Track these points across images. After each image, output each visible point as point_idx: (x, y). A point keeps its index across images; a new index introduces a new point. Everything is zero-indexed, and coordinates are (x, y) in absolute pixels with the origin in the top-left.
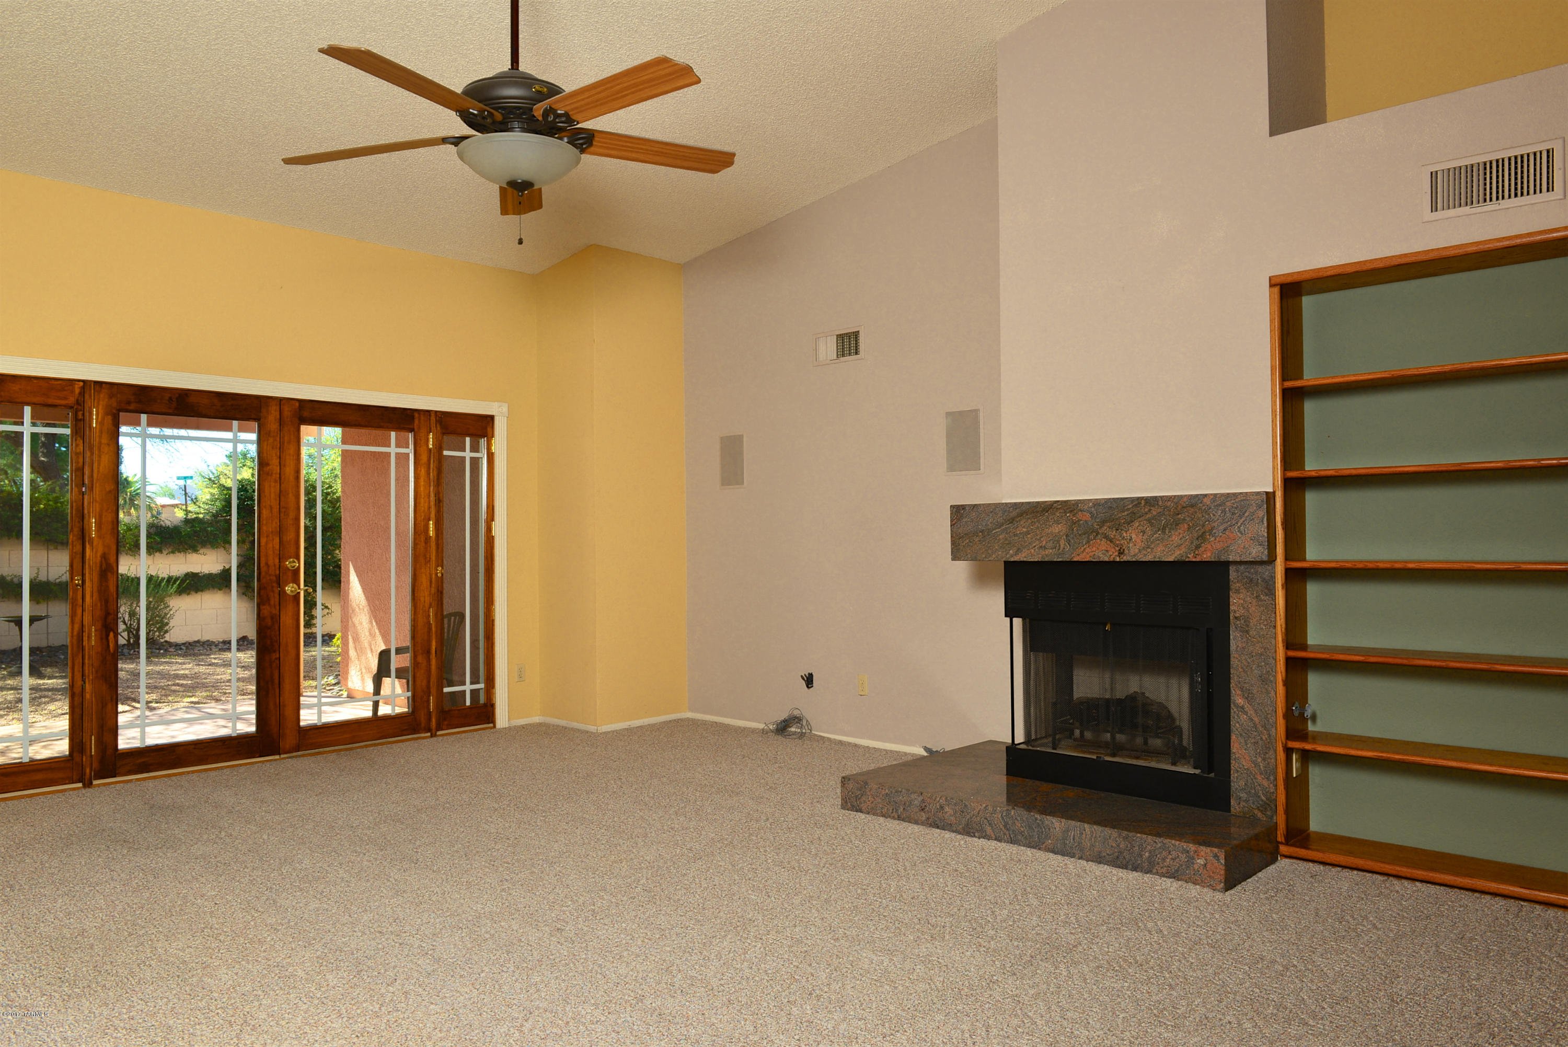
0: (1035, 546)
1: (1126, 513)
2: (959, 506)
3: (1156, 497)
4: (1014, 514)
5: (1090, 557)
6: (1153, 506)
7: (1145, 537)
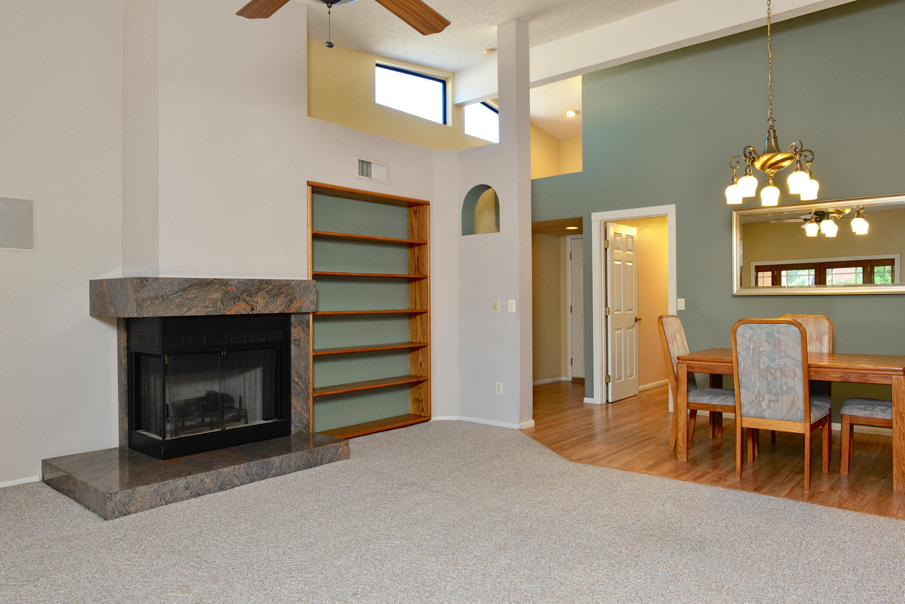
0: (201, 306)
1: (255, 287)
2: (143, 278)
4: (187, 285)
5: (236, 312)
6: (269, 284)
7: (265, 301)
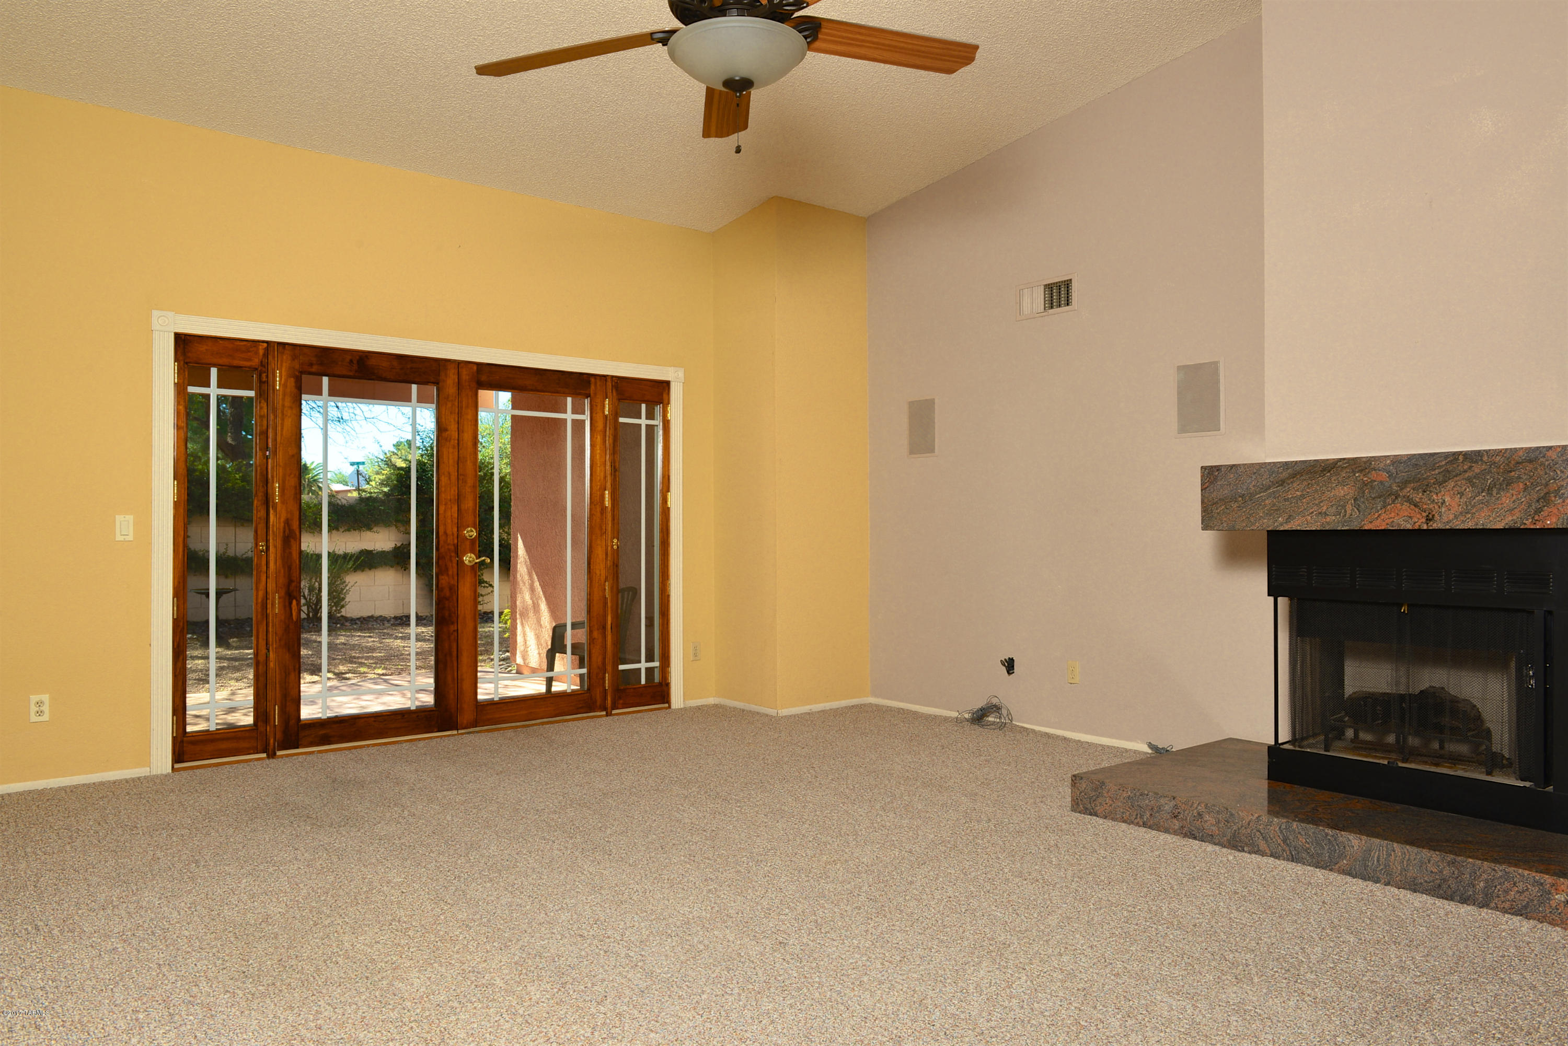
0: (1312, 513)
1: (1437, 471)
2: (1212, 467)
3: (1479, 451)
4: (1285, 475)
5: (1387, 524)
6: (1476, 462)
7: (1464, 499)
